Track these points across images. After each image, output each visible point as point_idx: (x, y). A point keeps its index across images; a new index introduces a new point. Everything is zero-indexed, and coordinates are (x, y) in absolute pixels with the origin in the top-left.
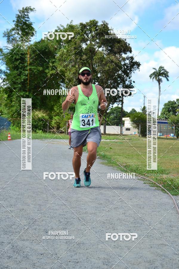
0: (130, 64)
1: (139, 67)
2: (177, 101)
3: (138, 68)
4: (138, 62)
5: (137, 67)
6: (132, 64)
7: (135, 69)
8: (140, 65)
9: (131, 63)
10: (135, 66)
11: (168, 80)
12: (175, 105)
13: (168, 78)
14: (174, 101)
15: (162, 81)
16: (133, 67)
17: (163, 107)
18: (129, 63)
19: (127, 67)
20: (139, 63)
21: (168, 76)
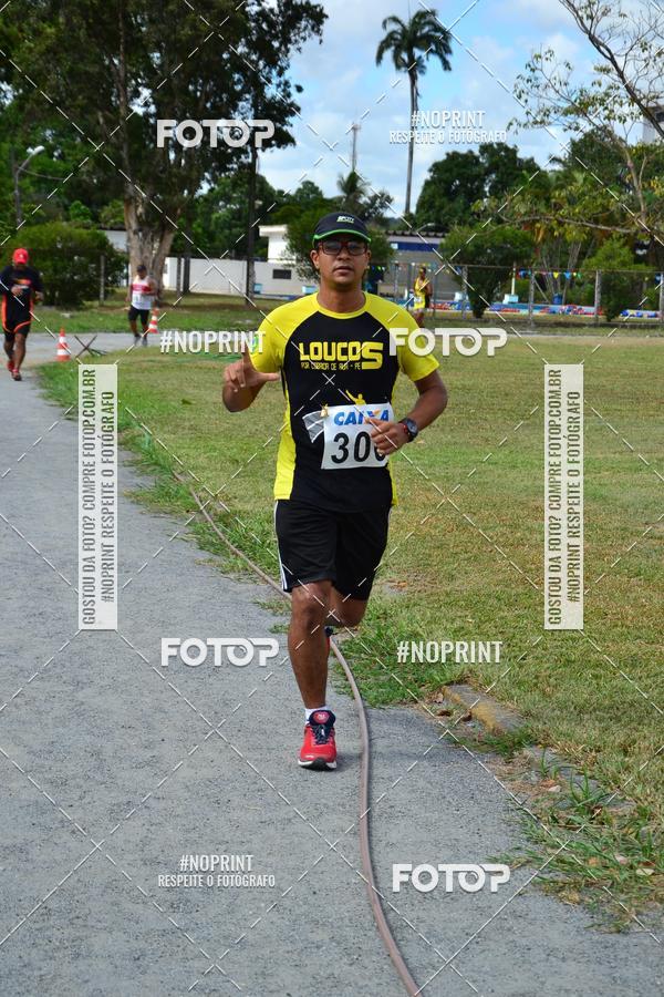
0: (281, 11)
1: (321, 27)
2: (482, 152)
3: (316, 29)
4: (316, 7)
5: (313, 28)
6: (290, 12)
7: (302, 34)
8: (324, 19)
9: (286, 11)
10: (303, 23)
11: (446, 66)
12: (476, 170)
13: (448, 57)
14: (471, 152)
15: (423, 67)
16: (294, 27)
17: (427, 176)
18: (276, 10)
19: (272, 25)
20: (321, 10)
21: (449, 51)
